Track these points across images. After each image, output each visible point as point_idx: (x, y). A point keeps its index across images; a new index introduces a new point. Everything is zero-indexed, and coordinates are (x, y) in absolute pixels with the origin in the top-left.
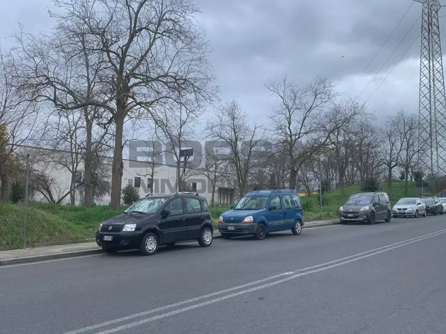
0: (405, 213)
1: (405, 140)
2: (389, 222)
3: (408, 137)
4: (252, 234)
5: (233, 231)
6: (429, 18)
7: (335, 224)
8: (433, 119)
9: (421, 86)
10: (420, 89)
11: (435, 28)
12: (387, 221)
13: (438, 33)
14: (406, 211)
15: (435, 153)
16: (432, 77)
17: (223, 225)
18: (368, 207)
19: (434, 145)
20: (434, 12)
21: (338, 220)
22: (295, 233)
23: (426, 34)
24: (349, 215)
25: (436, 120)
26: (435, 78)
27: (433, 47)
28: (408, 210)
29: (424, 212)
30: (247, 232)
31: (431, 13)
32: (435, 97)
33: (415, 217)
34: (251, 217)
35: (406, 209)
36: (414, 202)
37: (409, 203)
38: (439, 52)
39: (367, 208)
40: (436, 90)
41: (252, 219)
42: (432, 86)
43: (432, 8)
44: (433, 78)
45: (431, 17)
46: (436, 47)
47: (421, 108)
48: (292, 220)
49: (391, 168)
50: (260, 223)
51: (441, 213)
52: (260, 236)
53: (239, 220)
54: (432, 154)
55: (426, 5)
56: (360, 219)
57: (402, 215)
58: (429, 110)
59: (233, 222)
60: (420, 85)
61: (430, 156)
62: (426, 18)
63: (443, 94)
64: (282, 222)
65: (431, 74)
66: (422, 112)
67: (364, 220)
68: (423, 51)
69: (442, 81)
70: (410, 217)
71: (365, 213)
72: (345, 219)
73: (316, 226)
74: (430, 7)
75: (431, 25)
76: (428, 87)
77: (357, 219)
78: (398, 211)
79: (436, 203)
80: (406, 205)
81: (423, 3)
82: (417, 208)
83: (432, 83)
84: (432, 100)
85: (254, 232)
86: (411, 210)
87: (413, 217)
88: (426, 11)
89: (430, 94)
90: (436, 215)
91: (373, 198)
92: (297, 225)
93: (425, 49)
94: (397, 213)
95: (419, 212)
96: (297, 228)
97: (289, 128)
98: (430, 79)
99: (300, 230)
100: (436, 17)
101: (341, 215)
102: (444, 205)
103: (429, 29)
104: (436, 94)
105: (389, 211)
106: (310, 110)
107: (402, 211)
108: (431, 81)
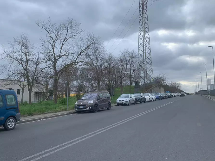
0: (122, 103)
1: (129, 64)
3: (131, 63)
9: (139, 39)
10: (139, 41)
11: (145, 11)
12: (108, 109)
13: (146, 14)
14: (124, 102)
15: (146, 72)
18: (93, 101)
19: (145, 68)
20: (145, 3)
21: (74, 111)
23: (141, 14)
24: (81, 107)
25: (146, 56)
27: (144, 20)
28: (124, 101)
29: (134, 102)
31: (144, 3)
32: (145, 45)
33: (128, 105)
35: (123, 101)
36: (128, 97)
37: (126, 97)
38: (147, 23)
40: (146, 41)
45: (143, 5)
46: (146, 20)
49: (122, 78)
51: (145, 102)
54: (144, 72)
56: (87, 109)
57: (122, 104)
58: (143, 51)
62: (141, 6)
63: (149, 43)
66: (139, 52)
67: (90, 110)
69: (148, 37)
70: (126, 105)
71: (91, 105)
72: (78, 110)
74: (143, 1)
76: (143, 40)
77: (85, 110)
79: (141, 96)
80: (124, 98)
82: (129, 100)
83: (144, 38)
86: (126, 101)
88: (141, 3)
89: (143, 43)
91: (98, 95)
92: (10, 121)
93: (141, 21)
94: (118, 103)
95: (131, 102)
96: (9, 124)
97: (53, 52)
98: (143, 36)
99: (13, 125)
100: (146, 6)
101: (75, 108)
102: (146, 97)
103: (143, 12)
104: (146, 43)
105: (110, 103)
106: (65, 40)
107: (121, 102)
108: (144, 37)
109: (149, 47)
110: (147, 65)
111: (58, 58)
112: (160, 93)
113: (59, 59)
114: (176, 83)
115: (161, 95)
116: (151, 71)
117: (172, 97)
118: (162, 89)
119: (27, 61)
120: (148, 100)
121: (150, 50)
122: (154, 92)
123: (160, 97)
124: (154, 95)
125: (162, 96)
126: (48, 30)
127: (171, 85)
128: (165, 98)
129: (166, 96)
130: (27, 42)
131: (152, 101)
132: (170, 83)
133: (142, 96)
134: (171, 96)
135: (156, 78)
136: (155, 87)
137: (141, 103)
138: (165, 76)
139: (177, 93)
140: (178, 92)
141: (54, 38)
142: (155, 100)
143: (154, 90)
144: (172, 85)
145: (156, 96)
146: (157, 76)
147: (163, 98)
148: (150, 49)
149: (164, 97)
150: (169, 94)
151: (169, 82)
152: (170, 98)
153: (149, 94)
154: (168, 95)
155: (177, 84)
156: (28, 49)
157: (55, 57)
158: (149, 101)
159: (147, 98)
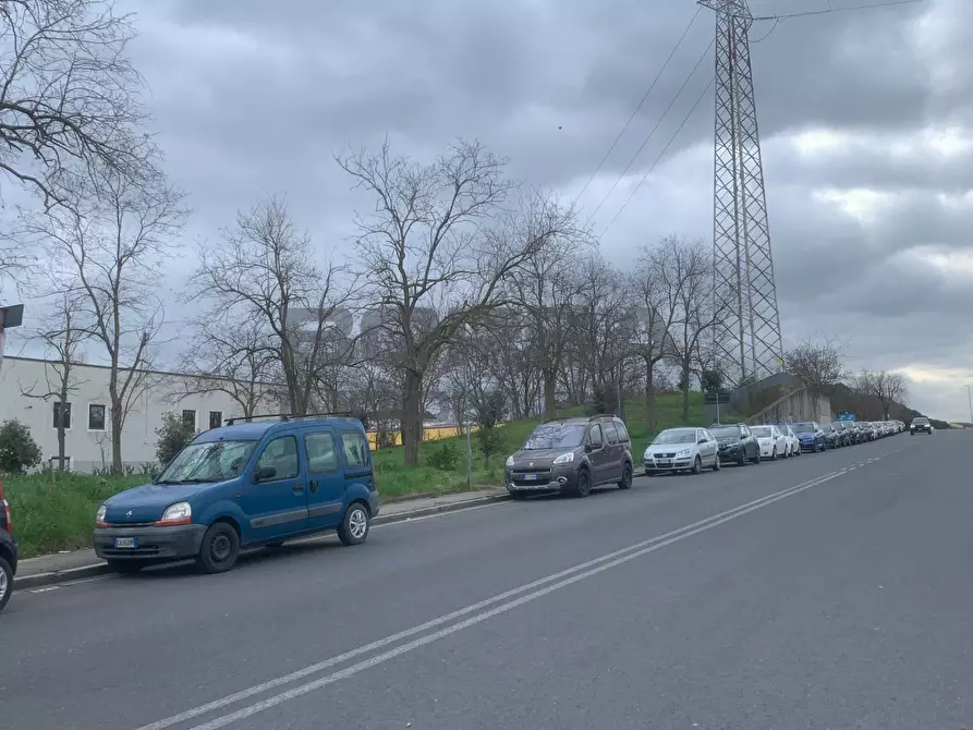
0: (670, 465)
1: (679, 300)
2: (626, 488)
3: (687, 295)
4: (190, 557)
5: (131, 552)
6: (729, 42)
7: (493, 500)
8: (743, 258)
9: (718, 188)
10: (715, 193)
11: (742, 64)
12: (623, 486)
13: (748, 75)
14: (674, 460)
15: (748, 330)
16: (738, 168)
17: (104, 536)
18: (573, 454)
19: (746, 313)
20: (739, 31)
21: (502, 490)
22: (346, 541)
23: (725, 77)
24: (529, 477)
25: (748, 262)
26: (745, 171)
27: (739, 105)
28: (677, 457)
29: (714, 459)
30: (170, 553)
31: (734, 31)
32: (745, 210)
33: (693, 471)
34: (187, 506)
35: (673, 455)
36: (692, 438)
37: (682, 440)
38: (752, 115)
39: (570, 456)
40: (747, 197)
41: (189, 513)
42: (740, 188)
43: (736, 23)
44: (742, 172)
45: (734, 40)
46: (745, 104)
47: (718, 235)
48: (337, 505)
49: (651, 364)
50: (217, 521)
51: (755, 460)
52: (217, 561)
53: (151, 516)
54: (742, 333)
55: (723, 16)
56: (554, 484)
57: (665, 469)
58: (734, 237)
59: (132, 523)
60: (715, 184)
61: (738, 336)
62: (724, 42)
63: (762, 204)
64: (301, 512)
65: (738, 162)
66: (719, 243)
67: (563, 488)
68: (720, 112)
70: (683, 473)
71: (566, 470)
72: (518, 488)
73: (440, 510)
74: (731, 19)
75: (735, 58)
76: (732, 190)
77: (546, 487)
78: (655, 461)
79: (742, 438)
80: (673, 445)
81: (717, 10)
82: (698, 452)
83: (739, 182)
84: (740, 217)
85: (197, 551)
86: (683, 456)
87: (688, 474)
88: (724, 29)
89: (736, 205)
90: (743, 465)
91: (587, 430)
92: (355, 516)
93: (723, 108)
94: (653, 466)
95: (703, 461)
96: (353, 526)
97: (400, 266)
98: (735, 172)
99: (364, 529)
100: (745, 41)
101: (509, 478)
102: (760, 441)
103: (731, 66)
104: (747, 204)
105: (628, 461)
106: (446, 221)
107: (664, 461)
108: (738, 176)
109: (764, 222)
110: (756, 298)
111: (419, 289)
112: (818, 422)
113: (422, 292)
114: (882, 377)
115: (820, 431)
116: (774, 326)
117: (869, 438)
118: (824, 405)
119: (285, 298)
120: (770, 454)
121: (766, 232)
122: (790, 418)
123: (816, 439)
124: (790, 431)
125: (823, 437)
126: (379, 182)
127: (862, 384)
128: (838, 447)
129: (842, 438)
130: (282, 228)
131: (783, 456)
132: (859, 375)
133: (744, 437)
134: (865, 437)
135: (796, 357)
136: (792, 397)
137: (741, 464)
138: (835, 345)
139: (891, 422)
140: (892, 418)
141: (403, 210)
142: (797, 454)
143: (789, 411)
144: (867, 386)
145: (801, 436)
146: (797, 345)
147: (828, 445)
148: (764, 228)
149: (833, 441)
150: (854, 426)
151: (852, 372)
152: (859, 443)
153: (772, 428)
154: (851, 433)
155: (890, 379)
156: (288, 253)
157: (405, 287)
158: (772, 459)
159: (764, 444)
